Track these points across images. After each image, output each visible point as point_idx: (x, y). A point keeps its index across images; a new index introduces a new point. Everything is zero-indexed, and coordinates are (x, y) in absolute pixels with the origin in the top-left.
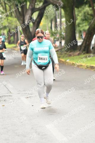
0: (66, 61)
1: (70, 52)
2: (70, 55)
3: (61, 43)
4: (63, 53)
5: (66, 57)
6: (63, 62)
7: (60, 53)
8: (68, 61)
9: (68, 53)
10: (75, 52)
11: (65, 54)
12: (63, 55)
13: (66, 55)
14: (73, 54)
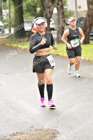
0: (17, 46)
1: (20, 39)
2: (20, 42)
3: (10, 31)
4: (13, 40)
5: (17, 43)
6: (15, 47)
7: (11, 40)
8: (19, 46)
9: (17, 39)
10: (24, 38)
11: (15, 40)
12: (14, 41)
13: (16, 42)
14: (23, 40)
